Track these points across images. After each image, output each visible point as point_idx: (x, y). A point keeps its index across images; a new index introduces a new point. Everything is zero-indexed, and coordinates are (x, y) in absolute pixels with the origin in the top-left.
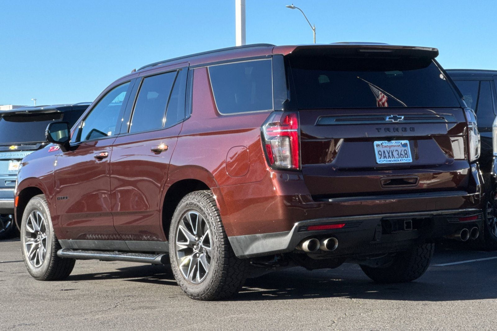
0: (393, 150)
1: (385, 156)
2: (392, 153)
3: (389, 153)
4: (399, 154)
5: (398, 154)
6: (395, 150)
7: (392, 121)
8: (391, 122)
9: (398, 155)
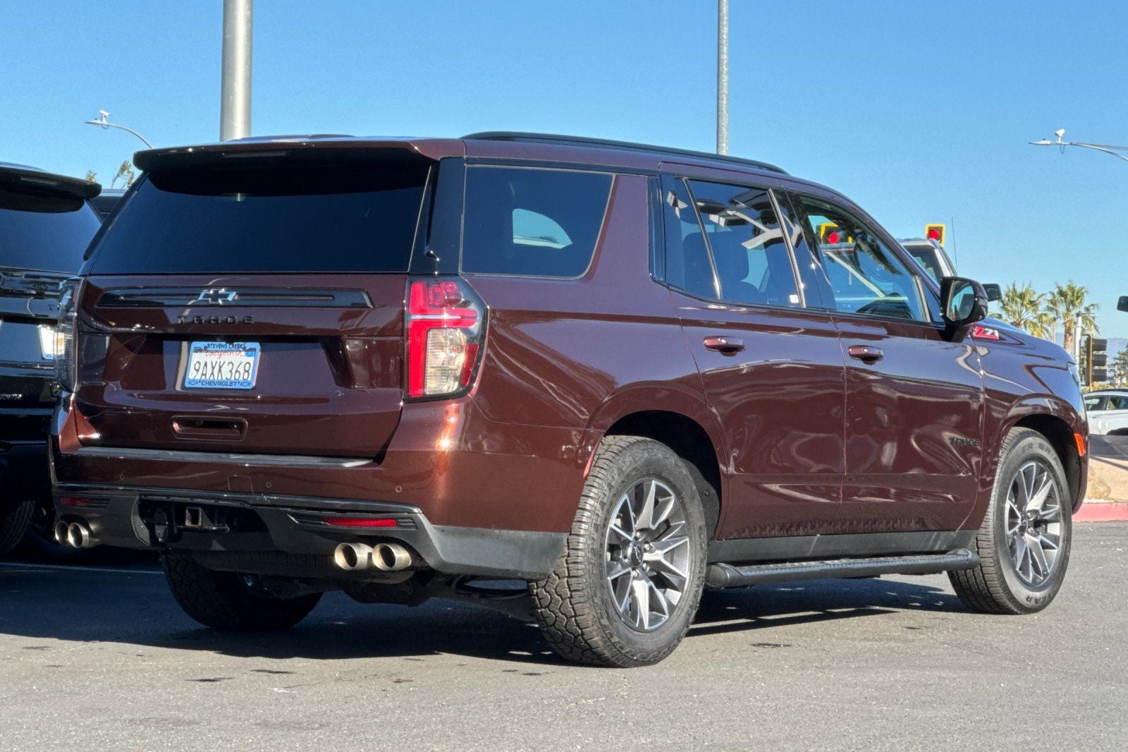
0: (224, 362)
1: (204, 373)
2: (220, 367)
3: (213, 368)
4: (234, 371)
5: (231, 371)
6: (227, 362)
7: (208, 301)
8: (205, 303)
9: (230, 374)
